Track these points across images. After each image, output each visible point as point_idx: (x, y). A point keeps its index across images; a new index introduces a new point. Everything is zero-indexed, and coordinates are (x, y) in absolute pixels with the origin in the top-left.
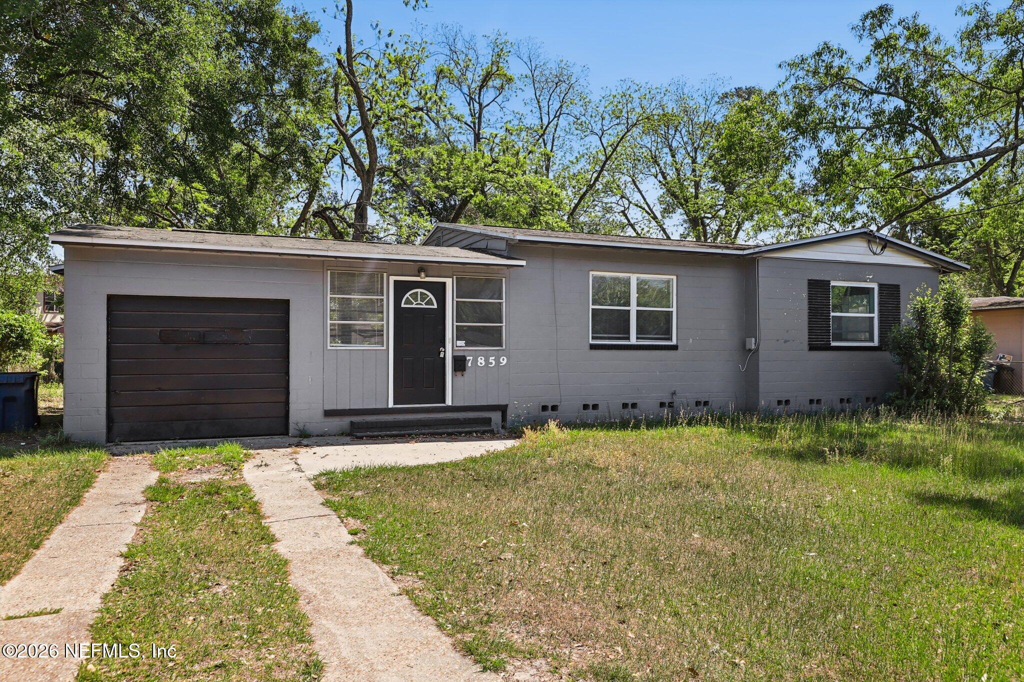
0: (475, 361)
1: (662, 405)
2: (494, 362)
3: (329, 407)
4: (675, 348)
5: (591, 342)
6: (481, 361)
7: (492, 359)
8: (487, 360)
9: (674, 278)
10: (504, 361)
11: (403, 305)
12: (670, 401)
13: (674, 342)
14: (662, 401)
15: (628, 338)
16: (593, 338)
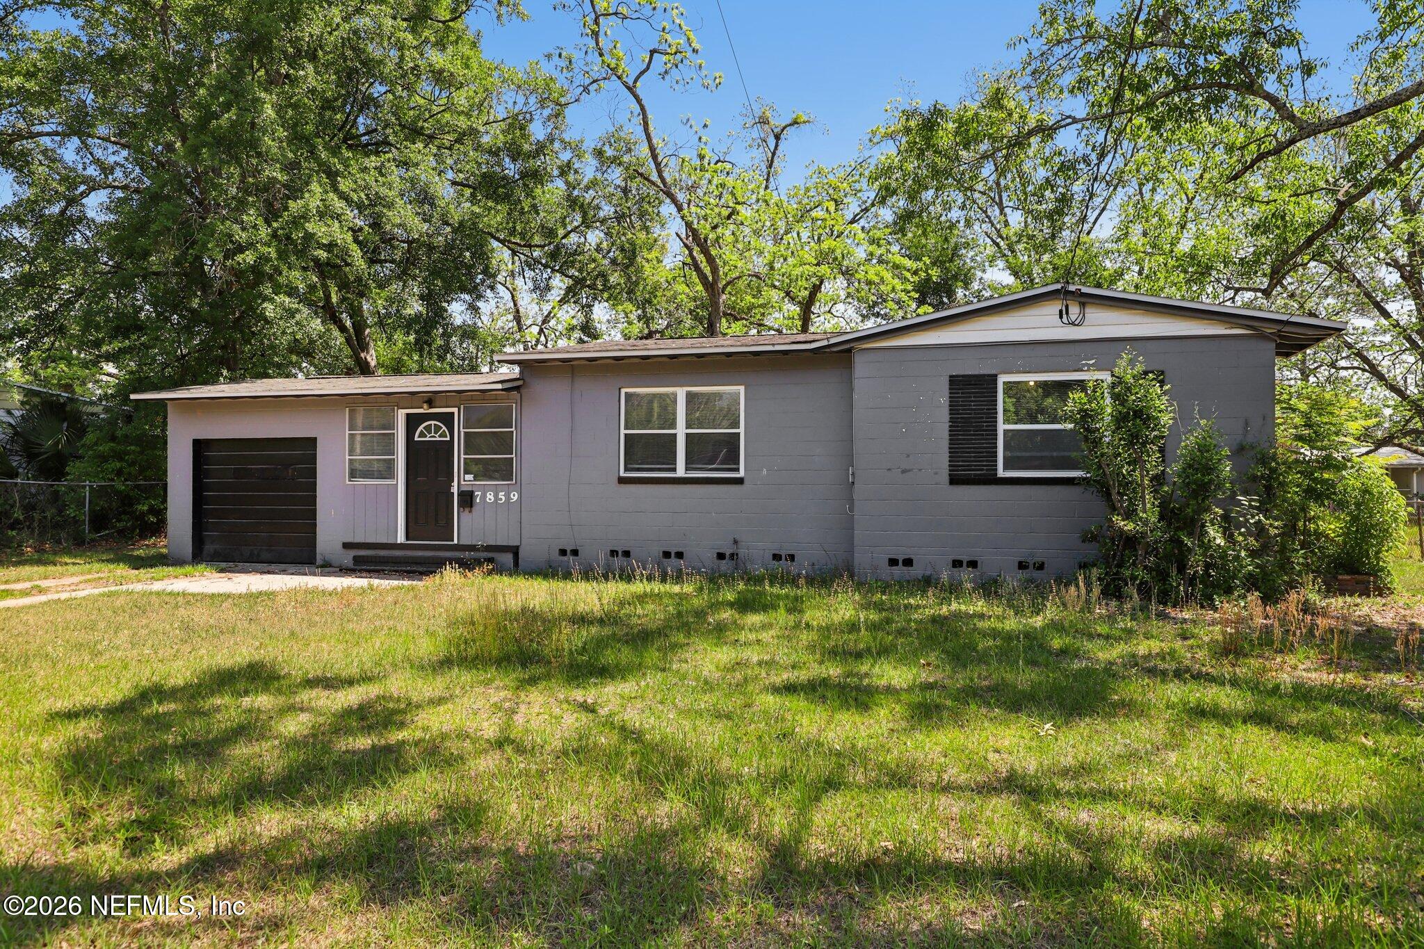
0: (484, 496)
1: (721, 556)
2: (503, 498)
3: (349, 539)
4: (740, 481)
5: (622, 474)
6: (490, 497)
7: (501, 495)
8: (496, 496)
9: (742, 389)
10: (515, 497)
11: (416, 439)
12: (731, 551)
13: (742, 474)
14: (721, 551)
15: (674, 470)
16: (626, 470)
